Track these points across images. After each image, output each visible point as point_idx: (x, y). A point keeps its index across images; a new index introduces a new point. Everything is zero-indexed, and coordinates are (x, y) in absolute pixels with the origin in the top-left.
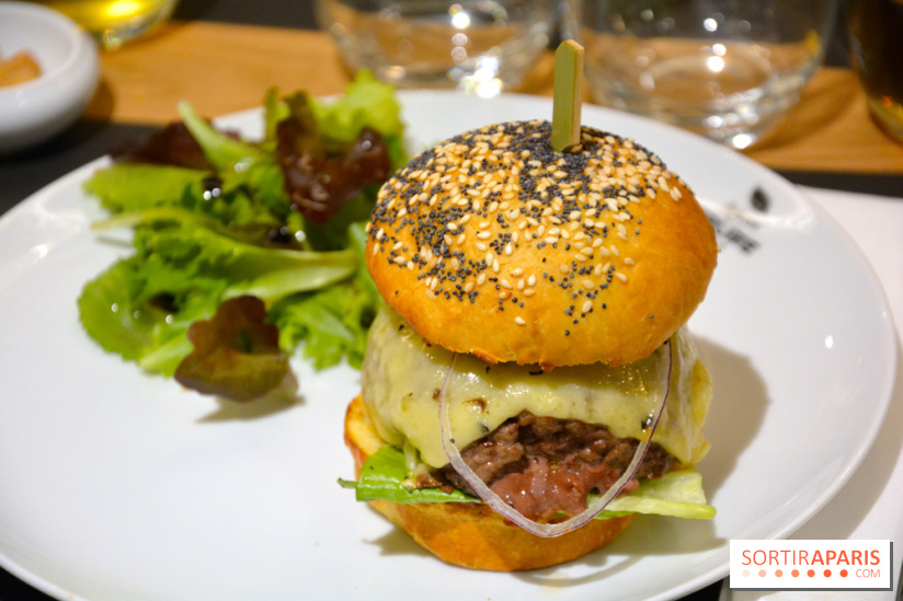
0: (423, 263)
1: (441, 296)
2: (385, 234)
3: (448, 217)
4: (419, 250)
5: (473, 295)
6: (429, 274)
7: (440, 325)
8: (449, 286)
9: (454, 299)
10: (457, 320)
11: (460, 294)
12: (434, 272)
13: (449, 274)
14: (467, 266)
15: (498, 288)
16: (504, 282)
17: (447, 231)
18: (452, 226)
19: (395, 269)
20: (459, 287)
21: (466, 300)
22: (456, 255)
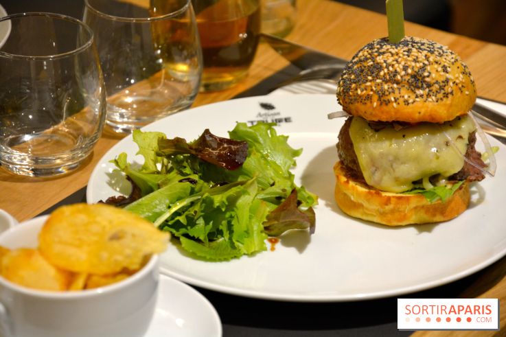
0: (422, 96)
1: (439, 101)
2: (395, 98)
3: (420, 72)
4: (415, 93)
5: (452, 93)
6: (427, 97)
7: (445, 112)
8: (440, 96)
9: (445, 99)
10: (451, 105)
11: (446, 95)
12: (428, 95)
13: (437, 92)
14: (442, 84)
15: (457, 84)
16: (457, 81)
17: (424, 77)
18: (426, 74)
19: (411, 105)
20: (445, 93)
21: (450, 96)
22: (434, 83)
